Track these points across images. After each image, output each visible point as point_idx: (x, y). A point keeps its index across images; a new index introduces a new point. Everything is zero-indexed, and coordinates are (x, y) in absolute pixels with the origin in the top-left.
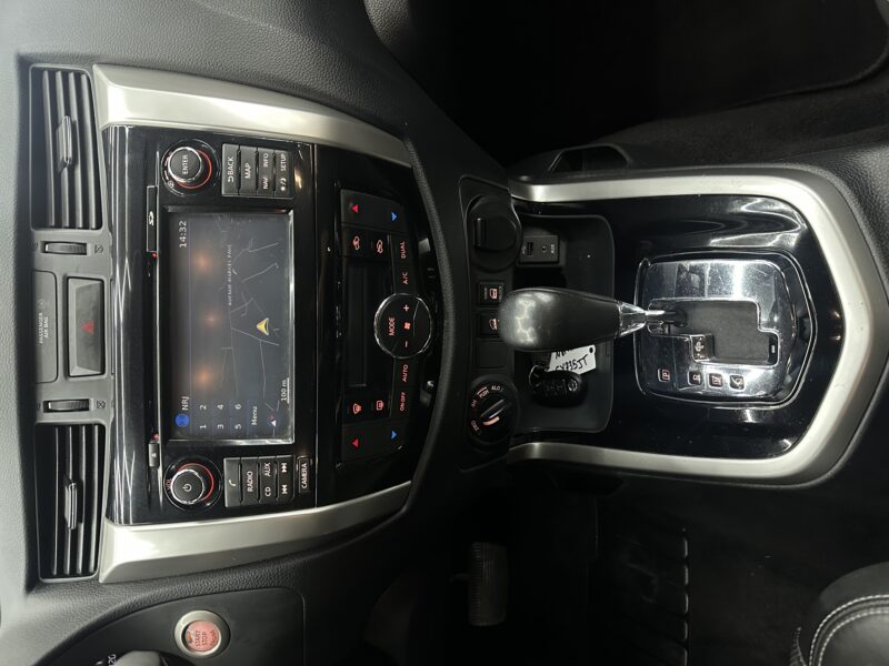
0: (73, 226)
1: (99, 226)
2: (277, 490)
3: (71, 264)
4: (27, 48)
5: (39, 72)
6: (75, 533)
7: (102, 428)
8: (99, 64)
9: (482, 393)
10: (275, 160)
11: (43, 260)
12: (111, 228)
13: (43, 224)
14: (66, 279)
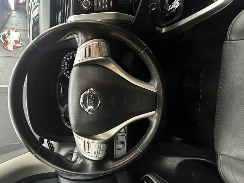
2: (105, 6)
9: (151, 4)
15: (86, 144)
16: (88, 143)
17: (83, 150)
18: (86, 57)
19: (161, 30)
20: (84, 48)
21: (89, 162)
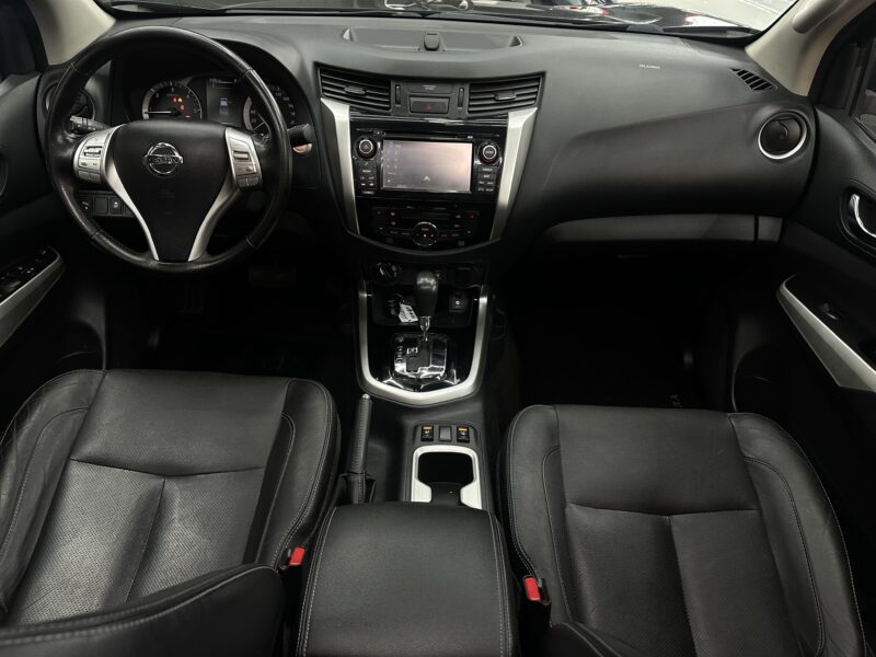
0: (470, 100)
1: (469, 112)
2: (363, 182)
3: (455, 101)
4: (548, 76)
5: (538, 80)
6: (342, 89)
7: (388, 109)
8: (537, 112)
9: (394, 269)
10: (490, 187)
11: (457, 87)
12: (469, 119)
13: (472, 86)
14: (449, 98)
15: (97, 150)
16: (100, 153)
17: (88, 144)
18: (235, 152)
19: (363, 291)
20: (247, 149)
21: (70, 152)
